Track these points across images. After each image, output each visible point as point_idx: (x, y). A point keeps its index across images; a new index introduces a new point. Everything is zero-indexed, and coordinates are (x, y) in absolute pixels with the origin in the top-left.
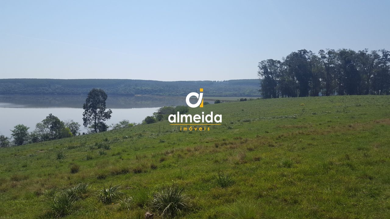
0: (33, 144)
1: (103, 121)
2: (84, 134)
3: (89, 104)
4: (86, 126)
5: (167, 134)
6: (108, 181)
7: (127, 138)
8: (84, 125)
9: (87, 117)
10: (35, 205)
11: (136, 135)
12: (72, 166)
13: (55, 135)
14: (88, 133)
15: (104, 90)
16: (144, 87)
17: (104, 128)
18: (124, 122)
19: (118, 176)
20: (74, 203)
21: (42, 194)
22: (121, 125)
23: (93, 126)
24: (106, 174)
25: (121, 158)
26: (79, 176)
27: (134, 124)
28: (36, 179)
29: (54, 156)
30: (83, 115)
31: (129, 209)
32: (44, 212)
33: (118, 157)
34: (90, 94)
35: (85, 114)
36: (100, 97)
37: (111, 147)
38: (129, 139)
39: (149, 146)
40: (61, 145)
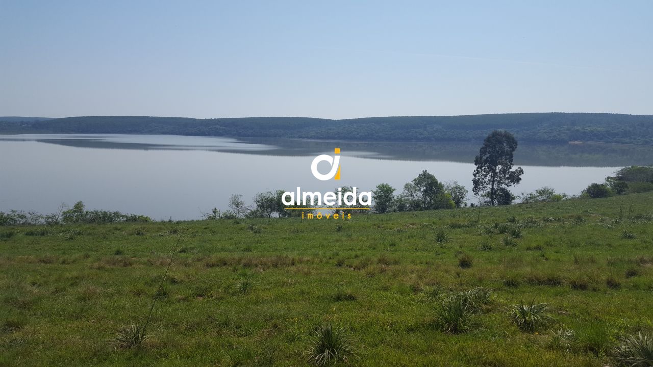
0: (398, 213)
1: (506, 186)
2: (472, 205)
3: (484, 158)
4: (477, 193)
5: (639, 221)
6: (524, 292)
7: (551, 220)
8: (473, 190)
9: (479, 179)
10: (413, 305)
11: (571, 217)
12: (460, 256)
13: (430, 202)
14: (479, 205)
15: (512, 133)
16: (589, 126)
17: (506, 198)
18: (544, 191)
19: (541, 287)
20: (472, 317)
21: (421, 290)
22: (538, 196)
23: (488, 195)
24: (520, 280)
25: (543, 256)
26: (474, 275)
27: (565, 196)
28: (411, 267)
29: (431, 237)
30: (474, 174)
31: (568, 350)
32: (428, 319)
33: (538, 253)
34: (488, 140)
35: (477, 173)
36: (505, 145)
37: (523, 233)
38: (556, 224)
39: (600, 242)
40: (440, 219)
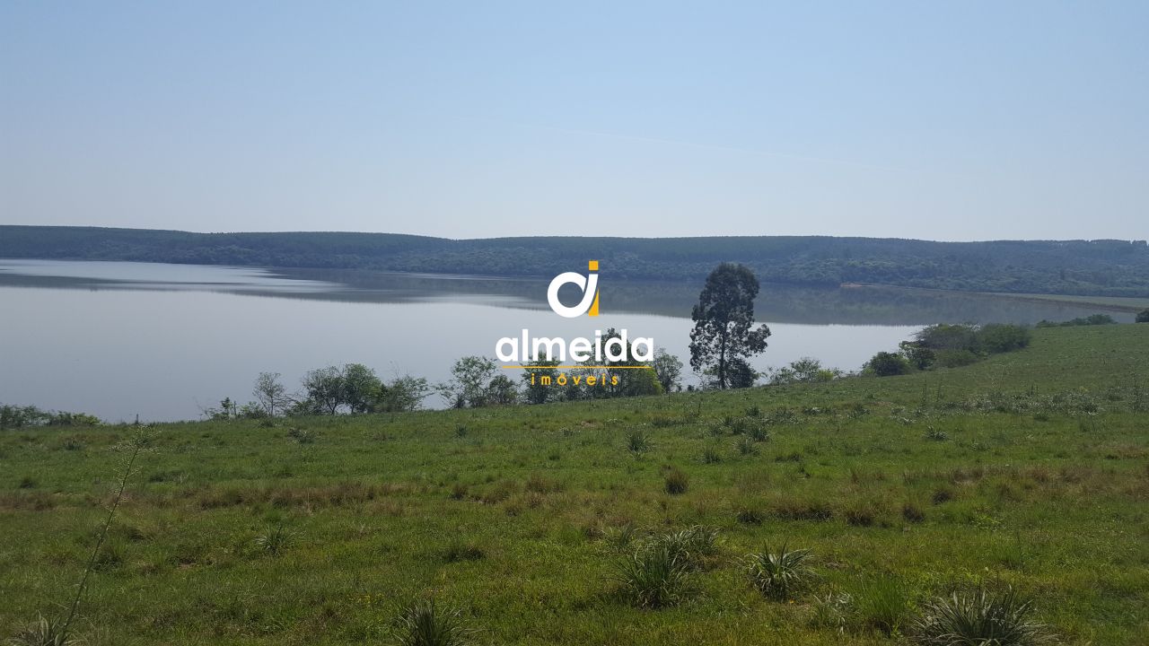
0: (567, 403)
1: (743, 356)
2: (690, 388)
3: (708, 308)
4: (698, 368)
5: (952, 412)
6: (771, 532)
7: (815, 412)
8: (691, 363)
9: (699, 344)
10: (586, 561)
11: (846, 406)
12: (668, 474)
13: (620, 384)
14: (701, 389)
15: (750, 269)
16: (871, 259)
17: (744, 376)
18: (803, 365)
19: (800, 522)
20: (684, 577)
21: (600, 536)
22: (794, 373)
23: (715, 370)
24: (765, 511)
25: (803, 471)
26: (690, 504)
27: (837, 372)
28: (584, 494)
29: (621, 442)
30: (691, 337)
31: (842, 629)
32: (610, 585)
33: (794, 466)
34: (713, 279)
35: (697, 334)
36: (739, 287)
37: (771, 434)
38: (824, 418)
39: (893, 447)
40: (636, 412)
